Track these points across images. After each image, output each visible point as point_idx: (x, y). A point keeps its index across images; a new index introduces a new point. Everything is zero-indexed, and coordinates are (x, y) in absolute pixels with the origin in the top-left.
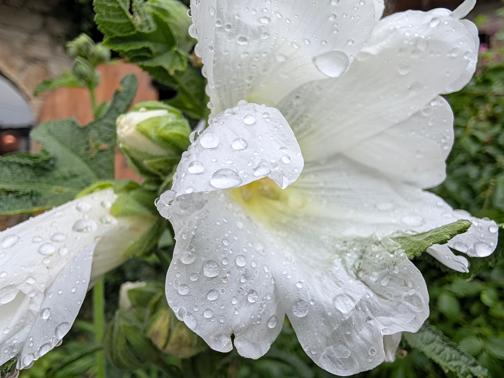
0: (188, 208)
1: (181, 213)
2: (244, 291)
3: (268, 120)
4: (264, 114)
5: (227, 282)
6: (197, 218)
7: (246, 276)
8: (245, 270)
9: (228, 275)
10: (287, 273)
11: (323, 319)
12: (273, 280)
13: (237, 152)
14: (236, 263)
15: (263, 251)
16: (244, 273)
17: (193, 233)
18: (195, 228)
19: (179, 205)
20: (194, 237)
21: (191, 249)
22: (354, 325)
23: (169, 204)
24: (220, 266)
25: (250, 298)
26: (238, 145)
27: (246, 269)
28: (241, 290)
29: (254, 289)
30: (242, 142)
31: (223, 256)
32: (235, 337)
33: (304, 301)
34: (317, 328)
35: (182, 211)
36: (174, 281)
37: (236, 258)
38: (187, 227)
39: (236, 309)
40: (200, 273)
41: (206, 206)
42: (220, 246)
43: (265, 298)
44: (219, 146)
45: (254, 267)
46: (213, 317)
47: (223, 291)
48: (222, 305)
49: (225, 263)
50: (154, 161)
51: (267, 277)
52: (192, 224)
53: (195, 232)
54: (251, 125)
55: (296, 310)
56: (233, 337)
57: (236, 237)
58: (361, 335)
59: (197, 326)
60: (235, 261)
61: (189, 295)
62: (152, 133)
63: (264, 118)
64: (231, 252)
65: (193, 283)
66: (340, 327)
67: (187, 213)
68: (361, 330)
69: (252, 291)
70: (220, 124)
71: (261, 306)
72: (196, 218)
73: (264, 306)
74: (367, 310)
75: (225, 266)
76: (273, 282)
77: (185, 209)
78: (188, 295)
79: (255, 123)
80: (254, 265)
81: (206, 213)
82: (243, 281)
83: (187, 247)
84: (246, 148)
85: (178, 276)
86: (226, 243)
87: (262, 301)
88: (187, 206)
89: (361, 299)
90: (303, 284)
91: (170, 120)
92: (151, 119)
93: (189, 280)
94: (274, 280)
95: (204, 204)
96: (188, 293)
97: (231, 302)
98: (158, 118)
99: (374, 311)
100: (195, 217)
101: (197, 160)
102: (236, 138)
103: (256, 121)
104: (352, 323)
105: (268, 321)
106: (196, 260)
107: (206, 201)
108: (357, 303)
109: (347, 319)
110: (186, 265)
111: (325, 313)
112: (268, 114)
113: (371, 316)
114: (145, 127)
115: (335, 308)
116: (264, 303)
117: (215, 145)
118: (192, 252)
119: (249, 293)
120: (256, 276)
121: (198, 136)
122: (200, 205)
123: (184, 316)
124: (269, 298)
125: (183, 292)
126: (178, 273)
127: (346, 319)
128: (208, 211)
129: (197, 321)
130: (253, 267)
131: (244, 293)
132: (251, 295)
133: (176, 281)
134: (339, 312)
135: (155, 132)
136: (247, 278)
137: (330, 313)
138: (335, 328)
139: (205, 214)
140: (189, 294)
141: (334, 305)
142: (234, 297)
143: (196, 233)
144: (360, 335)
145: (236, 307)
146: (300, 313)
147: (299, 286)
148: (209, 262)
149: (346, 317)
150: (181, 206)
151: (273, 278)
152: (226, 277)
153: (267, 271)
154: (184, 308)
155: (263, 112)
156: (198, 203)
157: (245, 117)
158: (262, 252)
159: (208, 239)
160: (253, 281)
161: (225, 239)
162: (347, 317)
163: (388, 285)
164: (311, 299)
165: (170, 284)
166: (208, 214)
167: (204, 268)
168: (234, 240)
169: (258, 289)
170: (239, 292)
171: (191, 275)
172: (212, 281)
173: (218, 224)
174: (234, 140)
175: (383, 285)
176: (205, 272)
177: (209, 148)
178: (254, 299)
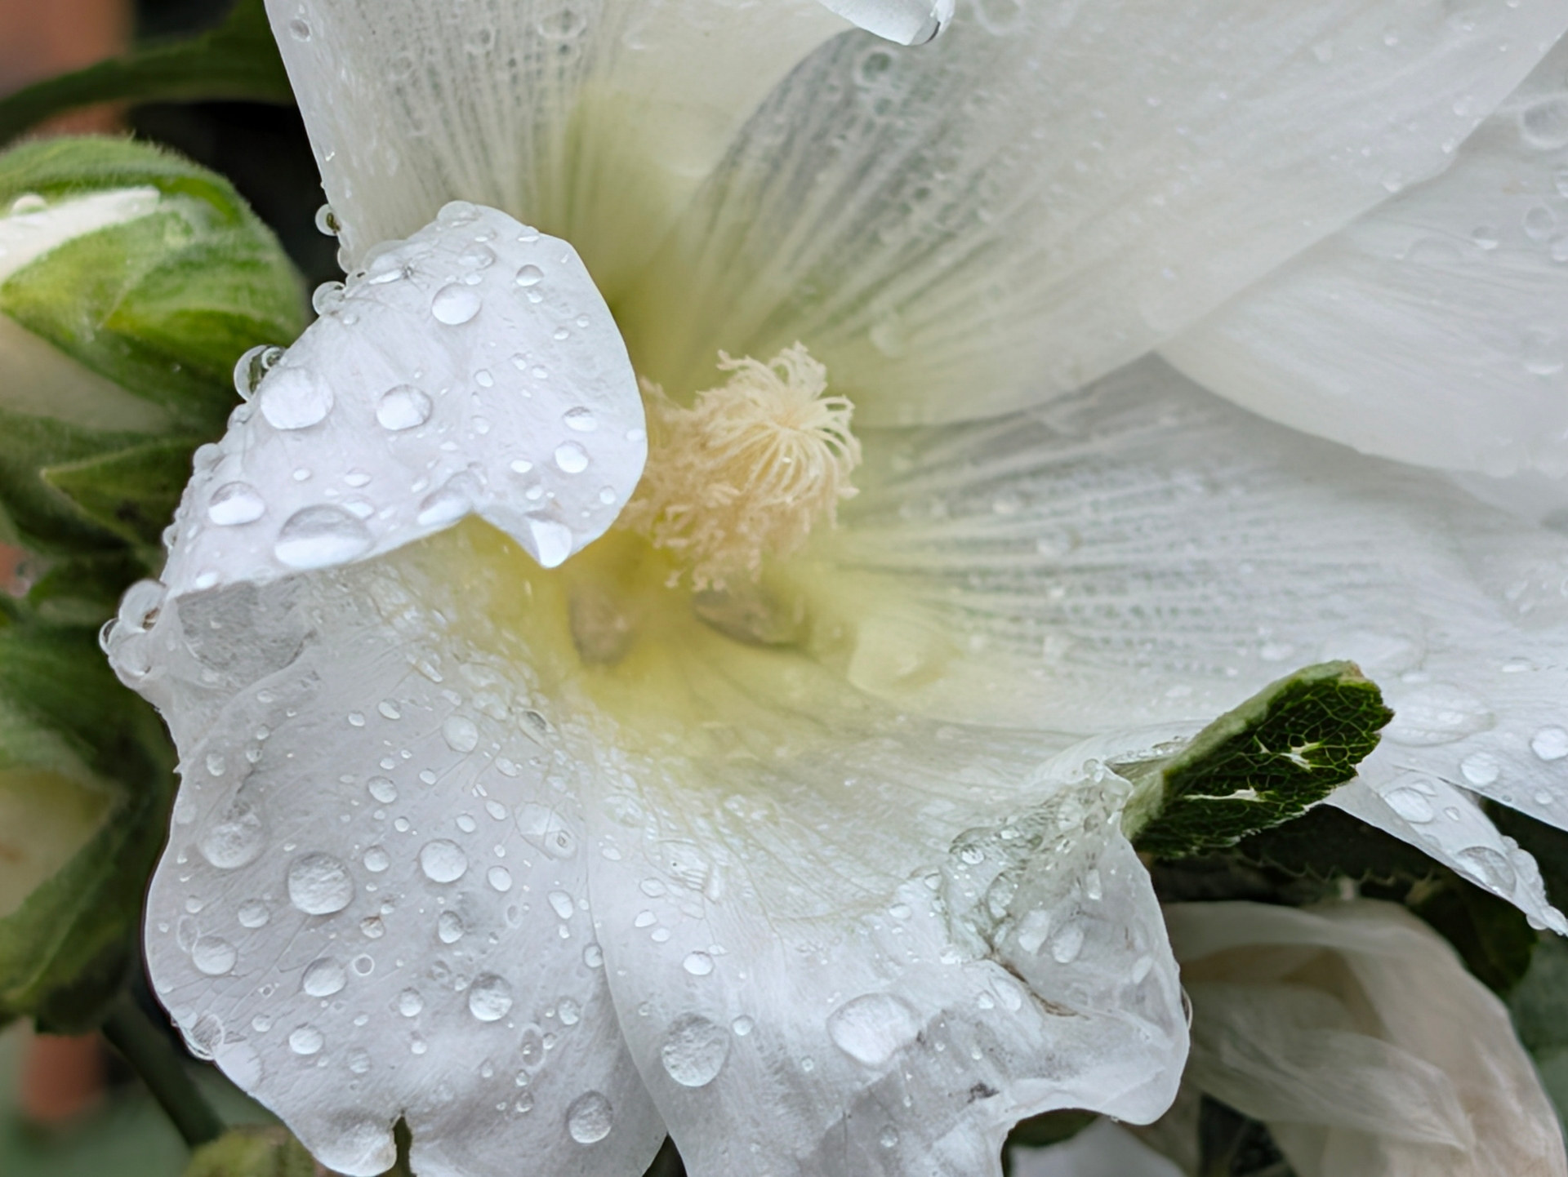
0: (233, 663)
1: (203, 682)
2: (454, 975)
3: (535, 299)
4: (522, 272)
5: (379, 933)
6: (269, 700)
7: (465, 919)
8: (460, 897)
9: (385, 910)
10: (654, 921)
11: (782, 1089)
12: (593, 951)
13: (393, 439)
14: (420, 869)
15: (561, 842)
16: (455, 908)
17: (252, 757)
18: (260, 737)
19: (197, 652)
20: (254, 770)
21: (242, 813)
22: (913, 1108)
23: (146, 625)
24: (354, 876)
25: (480, 1004)
26: (398, 413)
27: (463, 894)
28: (439, 970)
29: (496, 971)
30: (419, 399)
31: (368, 839)
32: (414, 1139)
33: (707, 1021)
34: (756, 1124)
35: (211, 677)
36: (179, 923)
37: (423, 848)
38: (225, 732)
39: (415, 1036)
40: (275, 901)
41: (309, 654)
42: (356, 803)
43: (549, 1015)
44: (332, 419)
45: (501, 888)
46: (323, 1052)
47: (363, 965)
48: (361, 1013)
49: (374, 864)
50: (96, 462)
51: (565, 935)
52: (248, 721)
53: (258, 754)
54: (459, 325)
55: (677, 1059)
56: (402, 1136)
57: (429, 773)
58: (942, 1154)
59: (261, 1080)
60: (418, 860)
61: (235, 976)
62: (82, 325)
63: (519, 290)
64: (402, 827)
65: (252, 934)
66: (850, 1117)
67: (229, 684)
68: (942, 1135)
69: (489, 980)
70: (345, 326)
71: (532, 1042)
72: (262, 699)
73: (547, 1046)
74: (977, 1056)
75: (374, 877)
76: (594, 962)
77: (223, 666)
78: (231, 976)
79: (474, 319)
80: (501, 882)
81: (308, 681)
82: (449, 936)
83: (229, 805)
84: (426, 421)
85: (194, 907)
86: (381, 793)
87: (538, 1022)
88: (228, 656)
89: (944, 1012)
90: (712, 961)
91: (175, 241)
92: (71, 248)
93: (236, 924)
94: (600, 954)
95: (301, 645)
96: (232, 969)
97: (394, 1008)
98: (109, 236)
99: (1010, 1061)
100: (261, 695)
101: (243, 478)
102: (398, 381)
103: (480, 309)
104: (900, 1102)
105: (568, 1116)
106: (263, 852)
107: (311, 635)
108: (924, 1024)
109: (876, 1084)
110: (223, 872)
111: (792, 1065)
112: (541, 274)
113: (994, 1080)
114: (44, 292)
115: (835, 1045)
116: (546, 1036)
117: (316, 414)
118: (247, 826)
119: (475, 985)
120: (510, 925)
121: (264, 371)
122: (287, 650)
123: (215, 1044)
124: (569, 1019)
125: (215, 962)
126: (193, 896)
127: (869, 1083)
128: (315, 676)
129: (263, 1063)
130: (495, 890)
131: (452, 982)
132: (483, 993)
133: (184, 923)
134: (849, 1057)
135: (97, 314)
136: (470, 926)
137: (808, 1065)
138: (831, 1123)
139: (305, 685)
140: (233, 973)
141: (830, 1035)
142: (409, 990)
143: (261, 756)
144: (938, 1154)
145: (417, 1025)
146: (695, 1070)
147: (696, 966)
148: (309, 859)
149: (869, 1074)
150: (204, 657)
151: (597, 944)
152: (377, 918)
153: (565, 912)
154: (215, 1017)
155: (519, 264)
156: (275, 641)
157: (441, 292)
158: (551, 843)
159: (308, 779)
160: (492, 941)
161: (378, 778)
162: (875, 1077)
163: (1077, 958)
164: (736, 1015)
165: (164, 929)
166: (314, 685)
167: (291, 881)
168: (423, 785)
169: (513, 974)
170: (431, 975)
171: (241, 907)
172: (321, 930)
173: (356, 721)
174: (387, 389)
175: (1061, 959)
176: (295, 898)
177: (292, 426)
178: (497, 1010)
